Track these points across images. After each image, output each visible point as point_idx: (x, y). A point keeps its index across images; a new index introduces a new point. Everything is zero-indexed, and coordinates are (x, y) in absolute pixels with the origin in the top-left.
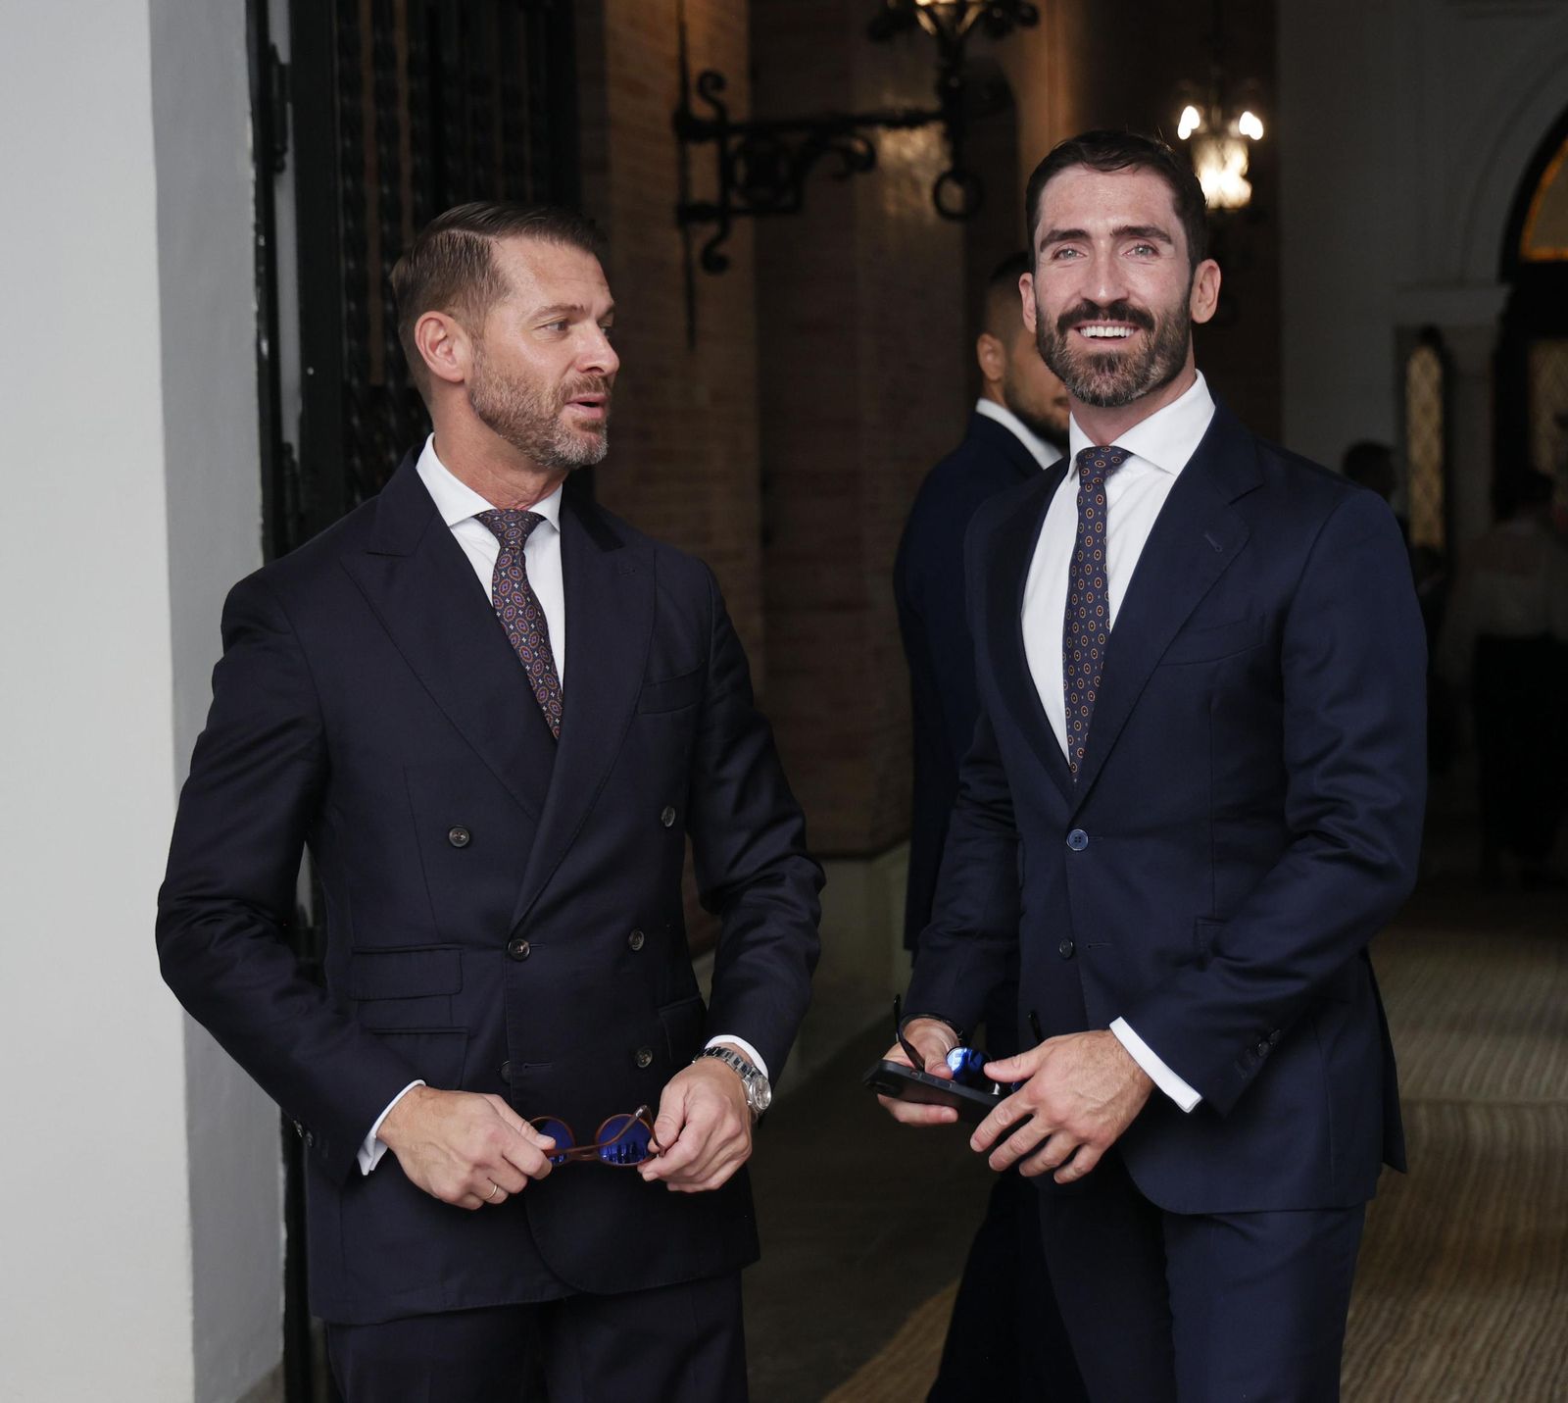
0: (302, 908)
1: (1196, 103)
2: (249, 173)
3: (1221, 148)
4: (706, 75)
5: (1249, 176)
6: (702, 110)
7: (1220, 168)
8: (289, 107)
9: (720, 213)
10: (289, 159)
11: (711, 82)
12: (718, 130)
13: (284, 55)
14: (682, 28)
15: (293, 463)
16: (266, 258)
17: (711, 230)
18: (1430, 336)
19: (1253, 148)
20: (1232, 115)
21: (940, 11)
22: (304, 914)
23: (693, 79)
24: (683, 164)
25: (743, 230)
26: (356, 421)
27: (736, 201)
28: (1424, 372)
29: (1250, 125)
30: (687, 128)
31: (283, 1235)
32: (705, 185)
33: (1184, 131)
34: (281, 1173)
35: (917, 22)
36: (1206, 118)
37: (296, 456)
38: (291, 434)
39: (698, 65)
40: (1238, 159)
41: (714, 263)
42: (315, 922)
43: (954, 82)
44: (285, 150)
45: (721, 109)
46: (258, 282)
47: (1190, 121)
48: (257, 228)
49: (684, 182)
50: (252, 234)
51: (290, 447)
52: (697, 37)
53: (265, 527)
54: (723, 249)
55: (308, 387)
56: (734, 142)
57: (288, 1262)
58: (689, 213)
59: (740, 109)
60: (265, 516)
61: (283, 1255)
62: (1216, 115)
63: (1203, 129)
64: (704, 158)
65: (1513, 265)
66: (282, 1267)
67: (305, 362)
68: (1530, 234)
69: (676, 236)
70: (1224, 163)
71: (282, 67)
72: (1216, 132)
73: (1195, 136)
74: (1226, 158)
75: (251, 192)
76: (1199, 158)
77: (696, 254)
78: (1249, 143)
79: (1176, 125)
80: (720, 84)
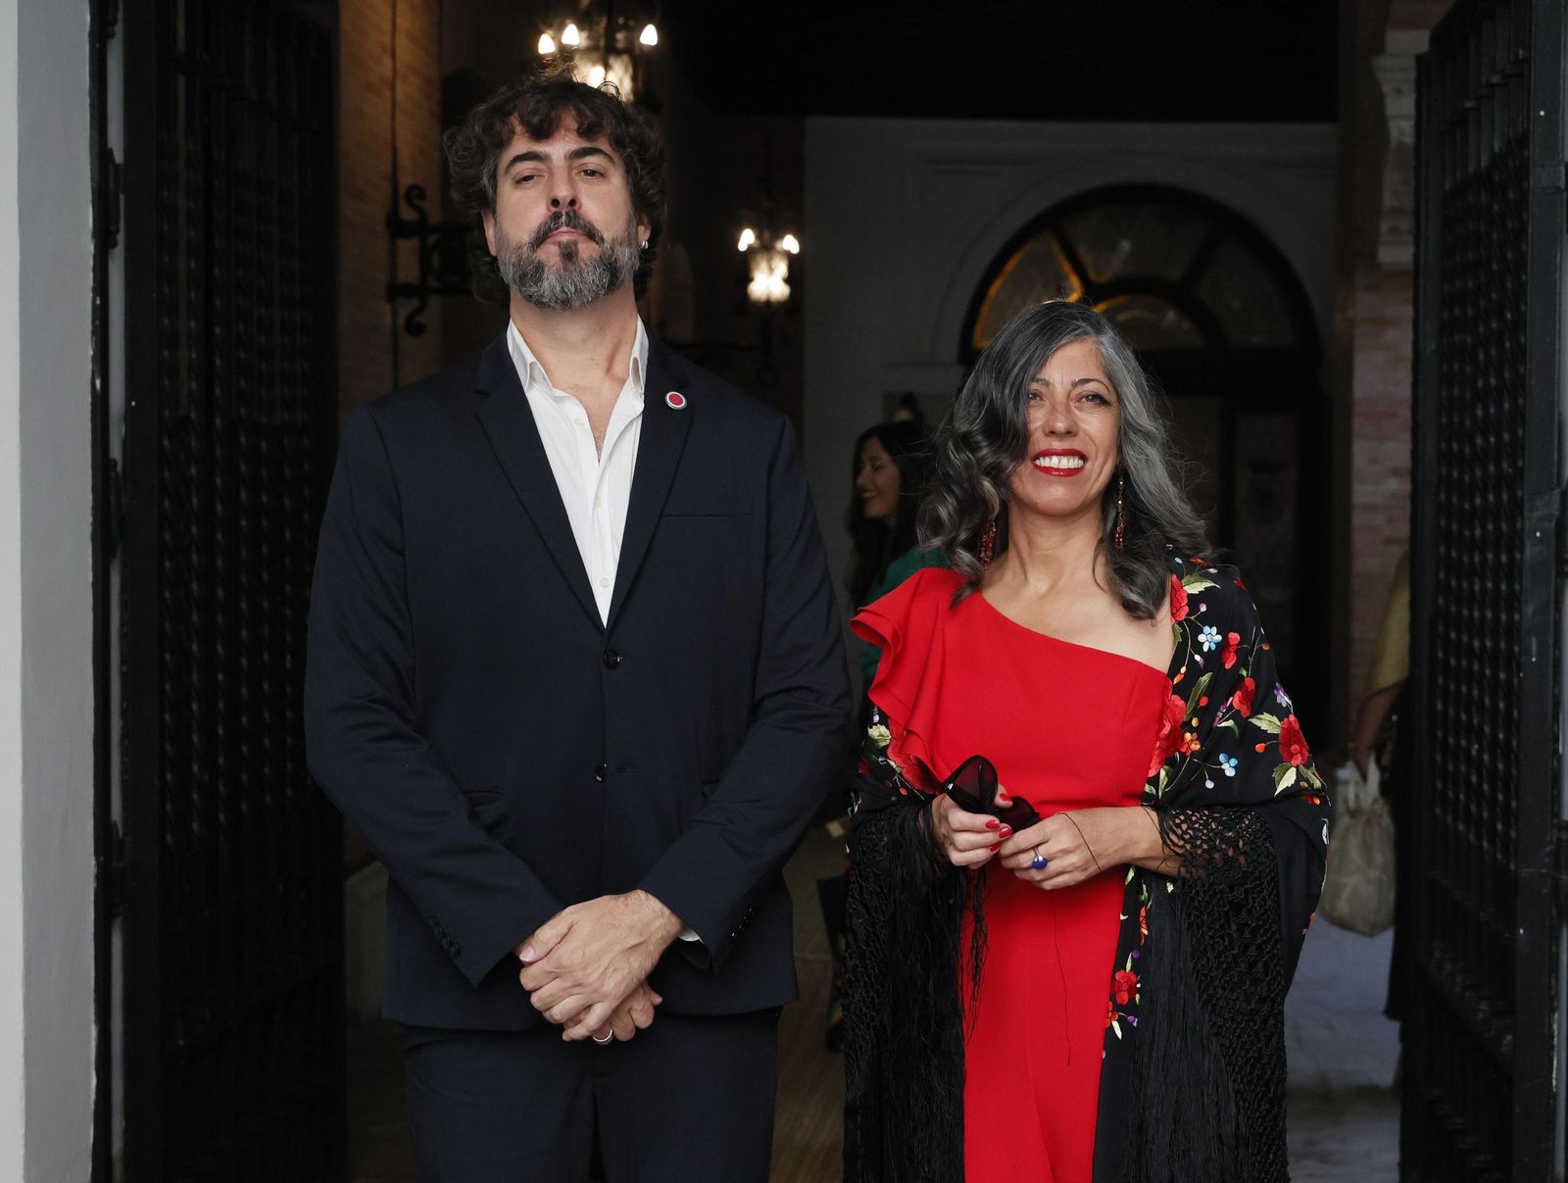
0: (115, 822)
1: (752, 226)
2: (90, 247)
3: (770, 261)
4: (411, 188)
5: (788, 281)
6: (407, 214)
7: (768, 274)
8: (122, 197)
9: (419, 291)
10: (121, 237)
11: (416, 193)
12: (419, 229)
13: (119, 157)
14: (395, 151)
15: (117, 474)
16: (101, 315)
17: (414, 303)
19: (792, 260)
20: (778, 235)
22: (117, 829)
23: (402, 191)
24: (393, 253)
25: (435, 303)
26: (166, 443)
27: (433, 283)
29: (790, 244)
30: (397, 228)
31: (94, 1081)
32: (409, 270)
33: (742, 246)
34: (93, 1032)
36: (759, 237)
37: (119, 469)
38: (116, 452)
39: (405, 181)
40: (781, 268)
41: (414, 328)
42: (125, 834)
44: (118, 231)
45: (422, 214)
46: (94, 333)
47: (747, 239)
48: (94, 290)
49: (393, 268)
50: (91, 295)
51: (115, 462)
52: (405, 159)
53: (94, 524)
54: (420, 319)
55: (130, 415)
56: (432, 239)
57: (97, 1103)
58: (396, 291)
59: (435, 216)
60: (94, 515)
61: (93, 1097)
62: (767, 234)
63: (757, 245)
64: (408, 248)
65: (968, 353)
66: (92, 1106)
67: (128, 398)
68: (978, 330)
69: (387, 307)
70: (771, 270)
71: (117, 167)
72: (766, 247)
73: (750, 249)
74: (773, 267)
75: (91, 263)
76: (753, 266)
77: (401, 321)
78: (789, 256)
79: (736, 241)
80: (422, 195)
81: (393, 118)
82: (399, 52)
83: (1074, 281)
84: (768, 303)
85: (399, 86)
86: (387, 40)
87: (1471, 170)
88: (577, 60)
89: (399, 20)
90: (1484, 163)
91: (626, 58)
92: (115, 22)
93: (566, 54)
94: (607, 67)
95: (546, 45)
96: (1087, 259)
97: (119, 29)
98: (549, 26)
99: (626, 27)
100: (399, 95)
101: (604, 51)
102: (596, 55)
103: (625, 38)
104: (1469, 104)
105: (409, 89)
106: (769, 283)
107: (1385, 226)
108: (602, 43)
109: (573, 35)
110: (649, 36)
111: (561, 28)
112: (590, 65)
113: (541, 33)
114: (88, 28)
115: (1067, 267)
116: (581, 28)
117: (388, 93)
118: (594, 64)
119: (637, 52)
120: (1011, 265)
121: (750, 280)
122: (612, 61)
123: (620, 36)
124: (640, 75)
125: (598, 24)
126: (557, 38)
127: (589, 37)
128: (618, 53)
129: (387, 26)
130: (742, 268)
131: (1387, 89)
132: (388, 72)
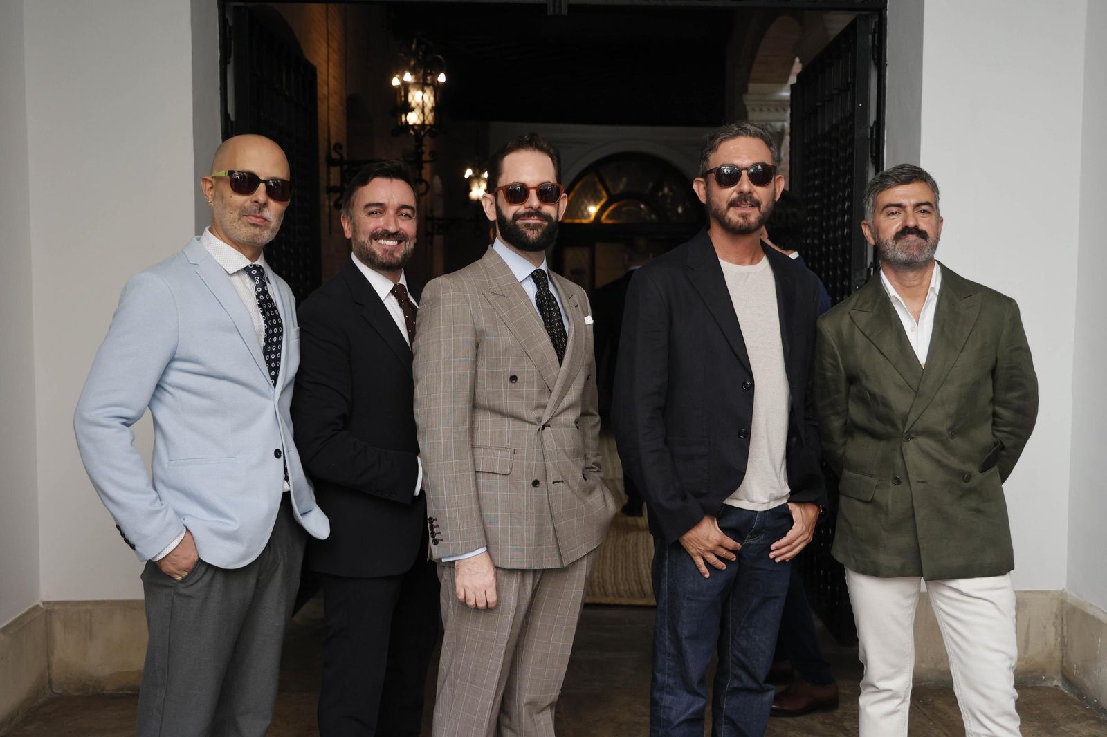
1: (472, 168)
3: (478, 182)
4: (336, 145)
6: (335, 156)
7: (478, 188)
11: (338, 146)
12: (339, 162)
13: (233, 118)
14: (329, 127)
17: (338, 195)
20: (482, 172)
21: (416, 127)
23: (332, 146)
24: (329, 173)
30: (331, 162)
32: (336, 180)
33: (467, 176)
35: (409, 131)
36: (474, 172)
39: (333, 142)
40: (484, 186)
43: (420, 151)
45: (341, 155)
47: (469, 173)
49: (329, 179)
52: (332, 132)
54: (340, 202)
56: (345, 167)
58: (330, 190)
59: (347, 156)
62: (477, 172)
63: (473, 175)
64: (336, 171)
69: (326, 196)
70: (479, 186)
71: (232, 122)
72: (477, 177)
73: (470, 177)
76: (471, 185)
77: (332, 204)
79: (464, 174)
80: (341, 147)
81: (328, 114)
82: (330, 83)
83: (604, 193)
85: (331, 100)
86: (325, 78)
87: (819, 132)
88: (410, 88)
89: (330, 71)
90: (827, 129)
91: (431, 88)
92: (230, 57)
93: (406, 86)
94: (424, 91)
95: (396, 82)
96: (609, 184)
97: (232, 60)
98: (397, 73)
99: (431, 74)
100: (331, 105)
101: (422, 85)
102: (419, 86)
103: (431, 79)
104: (819, 104)
105: (334, 101)
106: (478, 192)
108: (421, 81)
109: (408, 77)
110: (442, 78)
111: (403, 75)
112: (416, 91)
113: (394, 76)
114: (219, 59)
115: (600, 187)
116: (411, 74)
117: (326, 102)
118: (418, 90)
119: (436, 84)
120: (578, 186)
121: (470, 191)
122: (425, 88)
123: (429, 78)
124: (438, 94)
125: (419, 72)
126: (401, 79)
127: (415, 78)
128: (428, 85)
129: (325, 72)
130: (467, 186)
131: (749, 108)
132: (325, 92)
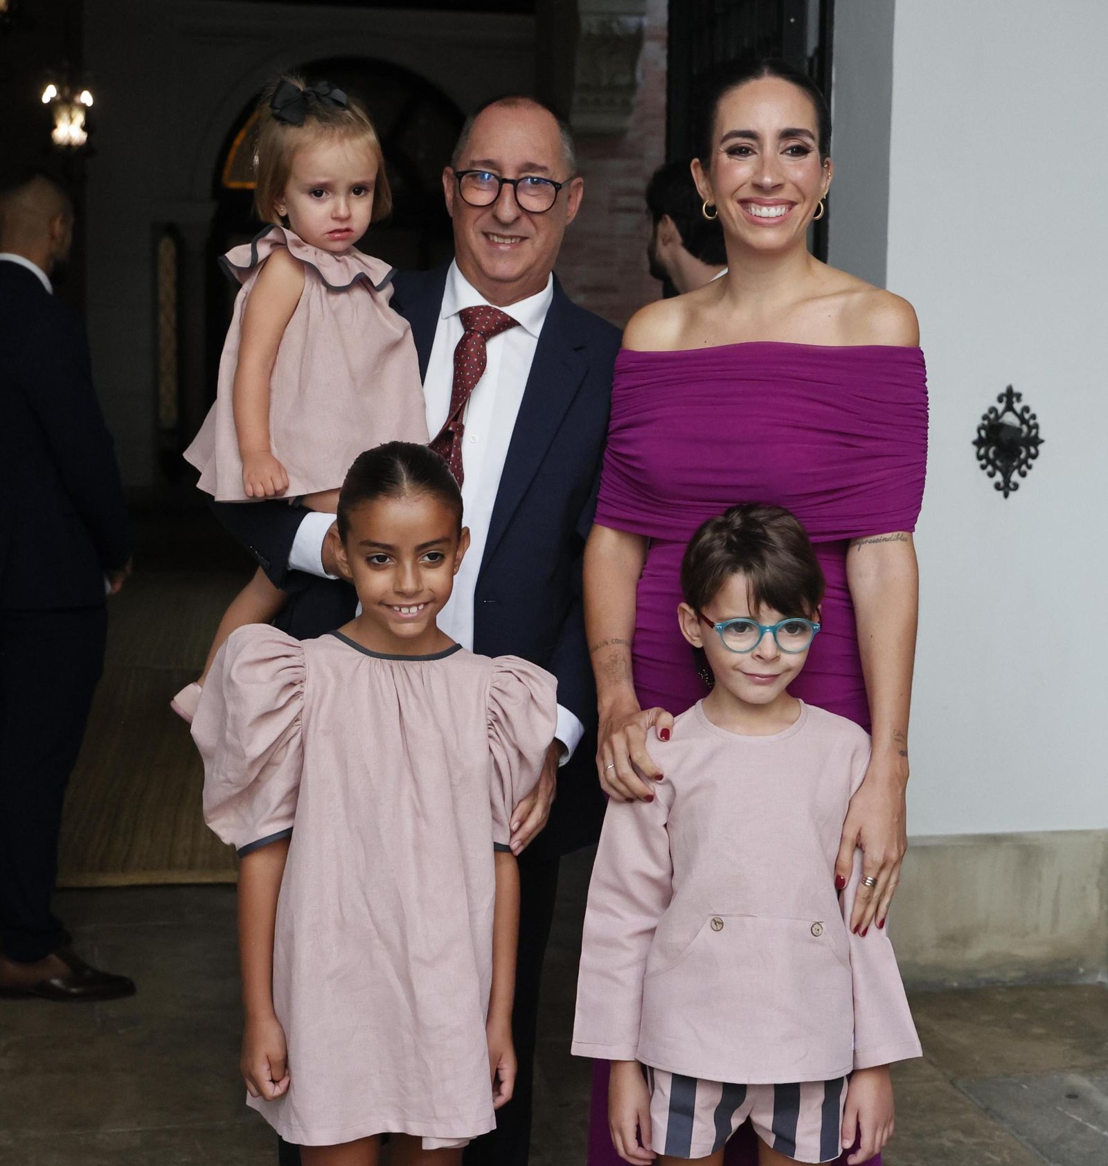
1: (56, 83)
3: (70, 112)
5: (85, 128)
7: (69, 123)
18: (171, 230)
19: (88, 111)
20: (77, 91)
28: (167, 250)
29: (86, 98)
33: (46, 99)
36: (60, 91)
40: (80, 118)
47: (50, 93)
62: (67, 91)
63: (59, 98)
65: (219, 191)
68: (227, 172)
70: (71, 120)
72: (66, 100)
73: (53, 101)
74: (73, 116)
76: (56, 116)
78: (84, 107)
79: (41, 95)
84: (69, 146)
106: (69, 130)
107: (576, 98)
121: (55, 127)
130: (47, 118)
